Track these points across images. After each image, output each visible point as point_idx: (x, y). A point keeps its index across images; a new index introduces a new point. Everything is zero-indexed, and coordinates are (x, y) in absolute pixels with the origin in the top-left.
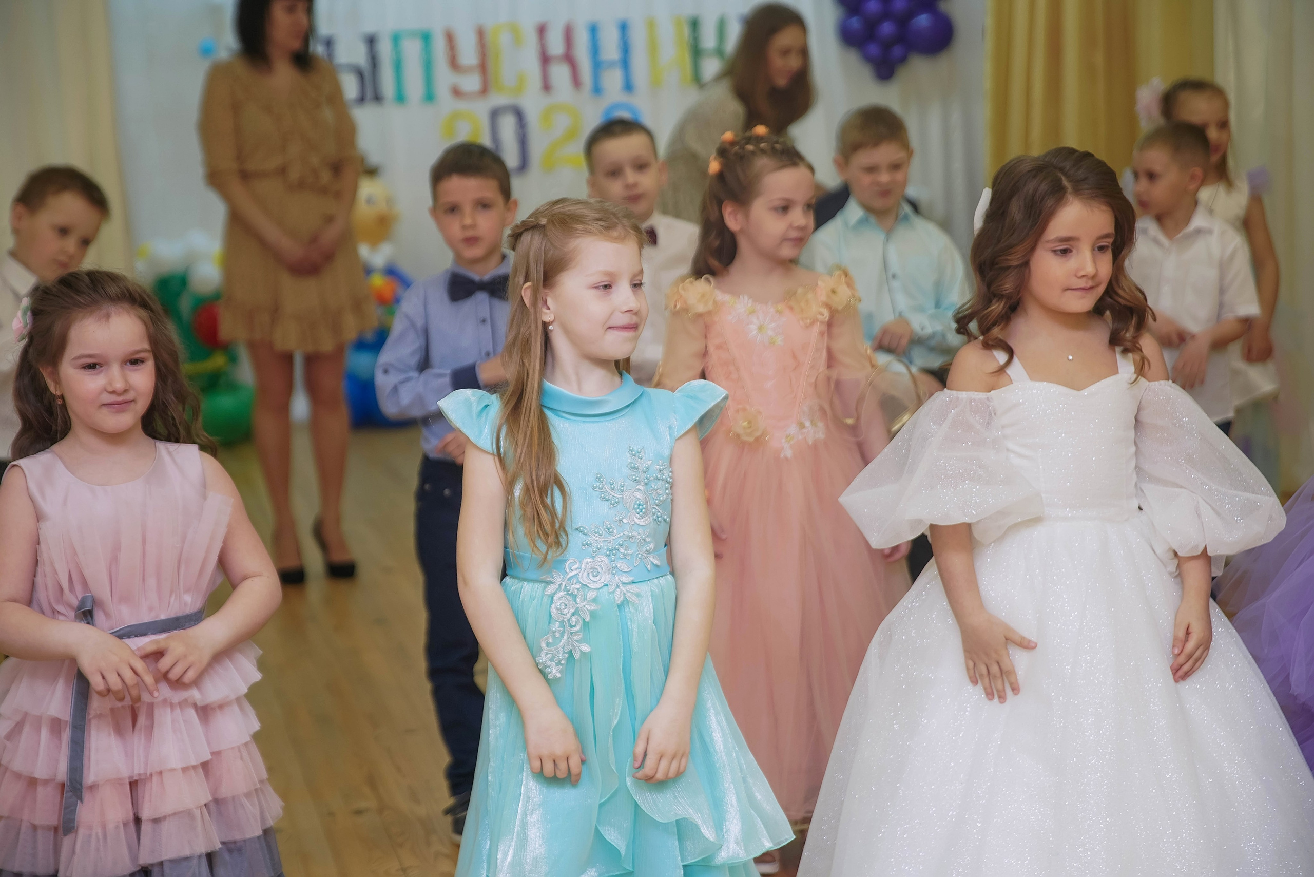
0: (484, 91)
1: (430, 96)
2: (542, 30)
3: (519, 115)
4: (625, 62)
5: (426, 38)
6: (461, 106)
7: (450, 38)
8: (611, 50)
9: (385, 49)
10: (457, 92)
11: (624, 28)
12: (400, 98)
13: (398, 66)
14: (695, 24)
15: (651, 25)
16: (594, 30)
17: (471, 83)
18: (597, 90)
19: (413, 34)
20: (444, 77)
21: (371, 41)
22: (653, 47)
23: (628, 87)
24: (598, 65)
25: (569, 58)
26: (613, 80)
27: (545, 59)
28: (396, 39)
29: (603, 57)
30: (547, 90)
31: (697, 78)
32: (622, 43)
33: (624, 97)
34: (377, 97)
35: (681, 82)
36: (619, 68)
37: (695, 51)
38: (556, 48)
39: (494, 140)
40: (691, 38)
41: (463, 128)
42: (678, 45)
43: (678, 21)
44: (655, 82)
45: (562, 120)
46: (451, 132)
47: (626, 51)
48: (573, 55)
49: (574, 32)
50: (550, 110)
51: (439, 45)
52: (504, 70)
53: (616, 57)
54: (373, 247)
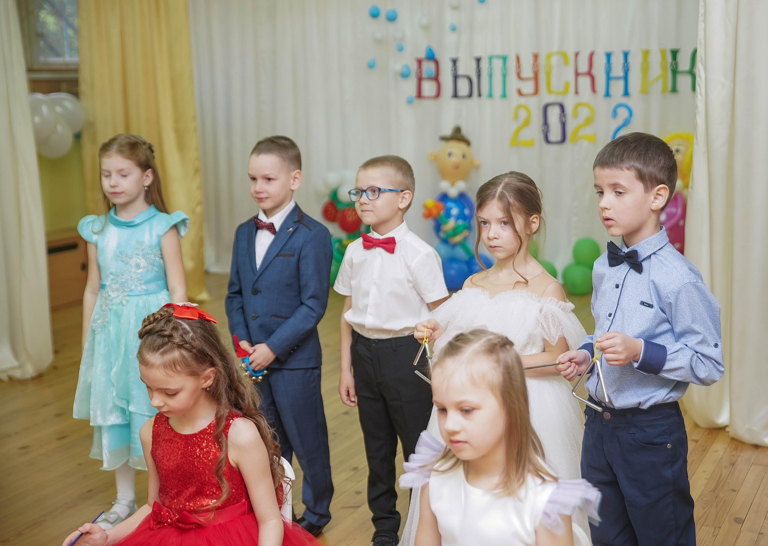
0: (536, 92)
1: (504, 96)
2: (577, 55)
3: (562, 107)
4: (626, 78)
5: (504, 59)
6: (523, 100)
7: (518, 59)
8: (618, 70)
9: (484, 65)
10: (520, 93)
11: (626, 55)
12: (490, 96)
13: (491, 76)
14: (675, 53)
15: (646, 53)
16: (609, 56)
17: (528, 87)
18: (607, 94)
19: (498, 57)
20: (513, 83)
21: (478, 60)
22: (645, 68)
23: (626, 93)
24: (609, 79)
25: (589, 73)
26: (618, 87)
27: (577, 74)
28: (491, 59)
29: (614, 74)
30: (577, 92)
31: (674, 90)
32: (624, 67)
33: (624, 100)
34: (480, 95)
35: (664, 91)
36: (622, 83)
37: (675, 72)
38: (583, 67)
39: (546, 123)
40: (672, 63)
41: (523, 114)
42: (664, 68)
43: (663, 52)
44: (645, 91)
45: (584, 113)
46: (516, 117)
47: (626, 70)
48: (594, 72)
49: (595, 58)
50: (578, 105)
51: (512, 64)
52: (554, 81)
53: (621, 74)
54: (453, 184)
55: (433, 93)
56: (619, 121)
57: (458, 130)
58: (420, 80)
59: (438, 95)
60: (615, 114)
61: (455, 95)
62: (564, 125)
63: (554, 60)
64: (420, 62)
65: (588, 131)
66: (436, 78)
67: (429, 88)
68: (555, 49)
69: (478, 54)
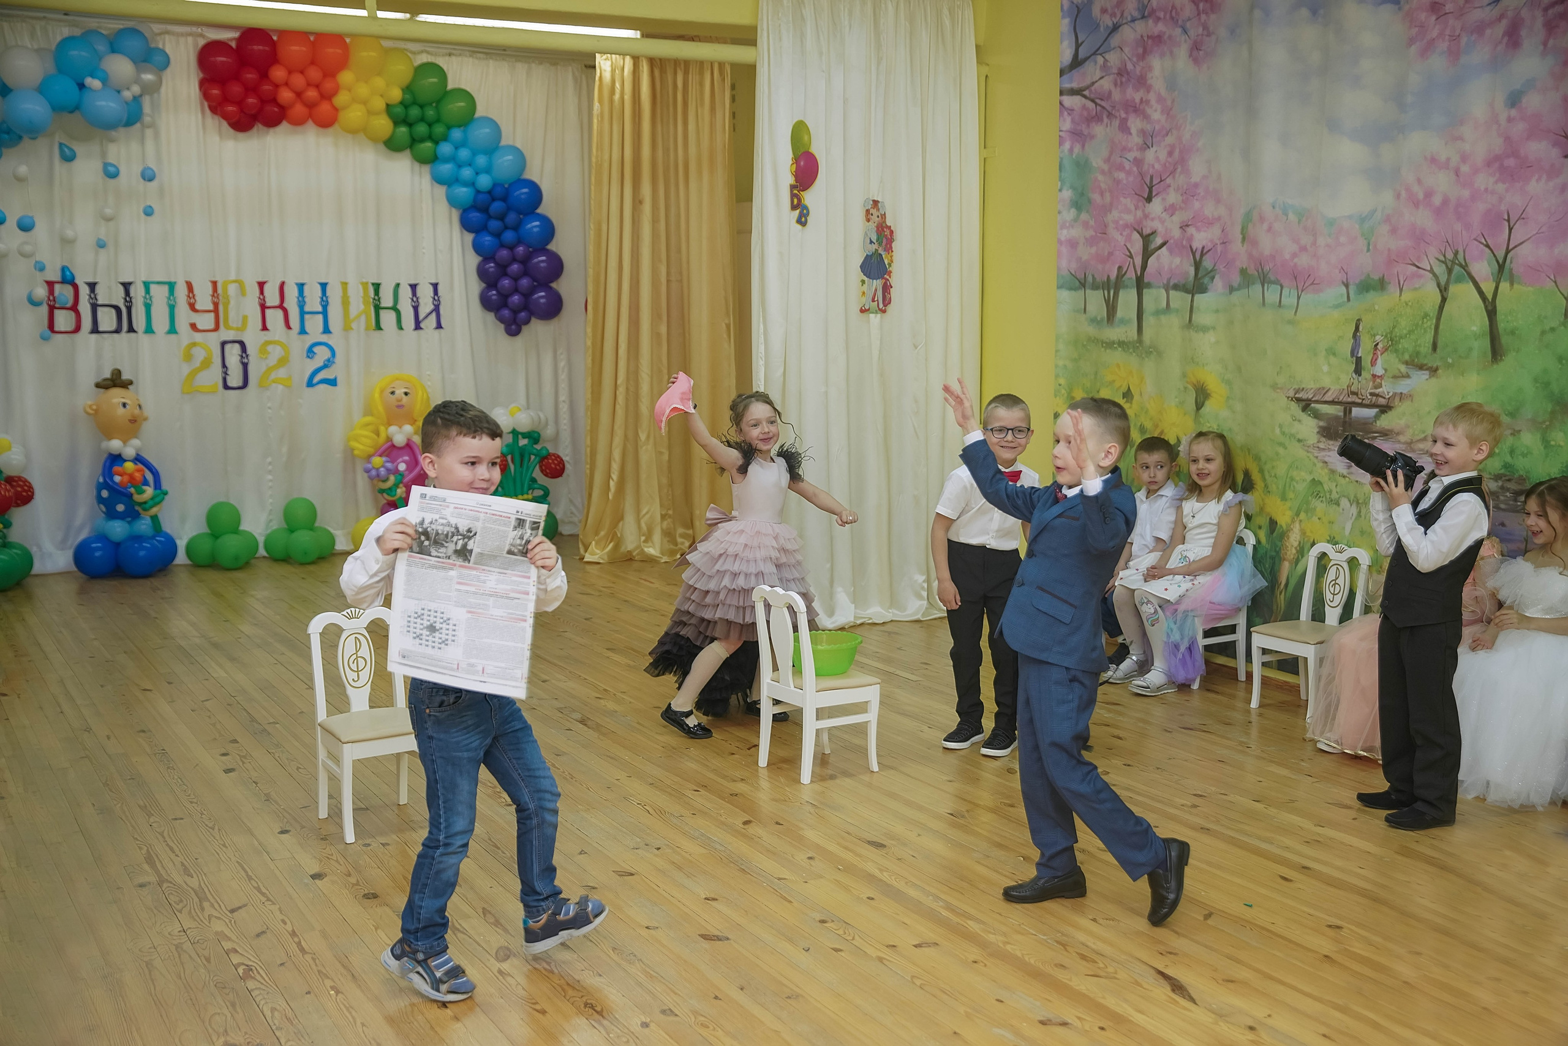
0: (217, 328)
1: (172, 330)
2: (261, 285)
3: (242, 344)
4: (325, 313)
5: (171, 286)
6: (198, 337)
7: (190, 287)
8: (313, 303)
9: (137, 292)
10: (193, 326)
11: (324, 286)
12: (149, 330)
13: (148, 307)
14: (377, 287)
15: (345, 285)
16: (301, 286)
17: (206, 321)
18: (303, 331)
19: (159, 283)
20: (184, 315)
21: (126, 286)
22: (345, 302)
23: (326, 330)
24: (302, 313)
25: (281, 306)
26: (315, 324)
27: (263, 307)
28: (147, 285)
29: (307, 309)
30: (265, 328)
31: (378, 327)
32: (322, 298)
33: (324, 338)
34: (131, 330)
35: (367, 329)
36: (320, 317)
37: (378, 308)
38: (272, 299)
39: (224, 366)
40: (374, 299)
41: (199, 354)
42: (365, 303)
43: (365, 285)
44: (347, 328)
45: (276, 352)
46: (188, 357)
47: (325, 304)
48: (285, 305)
49: (286, 288)
50: (268, 343)
51: (181, 292)
52: (232, 314)
53: (320, 309)
54: (125, 442)
55: (71, 326)
56: (318, 362)
57: (117, 373)
58: (52, 309)
59: (77, 329)
60: (310, 353)
61: (95, 330)
62: (245, 366)
63: (232, 289)
64: (50, 284)
65: (282, 373)
66: (74, 308)
67: (63, 320)
68: (233, 277)
69: (127, 280)
